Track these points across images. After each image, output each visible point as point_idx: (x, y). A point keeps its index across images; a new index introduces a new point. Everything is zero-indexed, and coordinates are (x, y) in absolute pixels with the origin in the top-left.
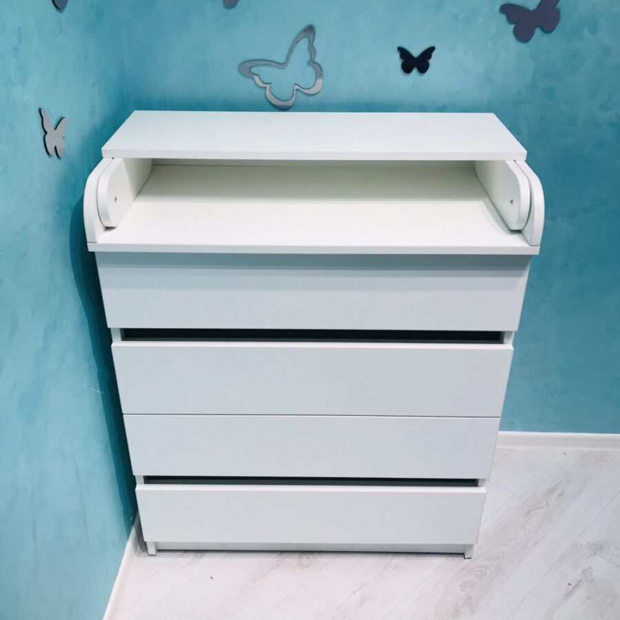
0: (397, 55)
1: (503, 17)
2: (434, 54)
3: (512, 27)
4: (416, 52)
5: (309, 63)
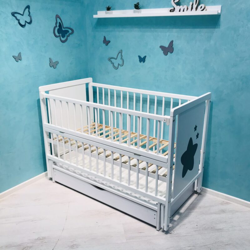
2: (146, 57)
5: (121, 59)
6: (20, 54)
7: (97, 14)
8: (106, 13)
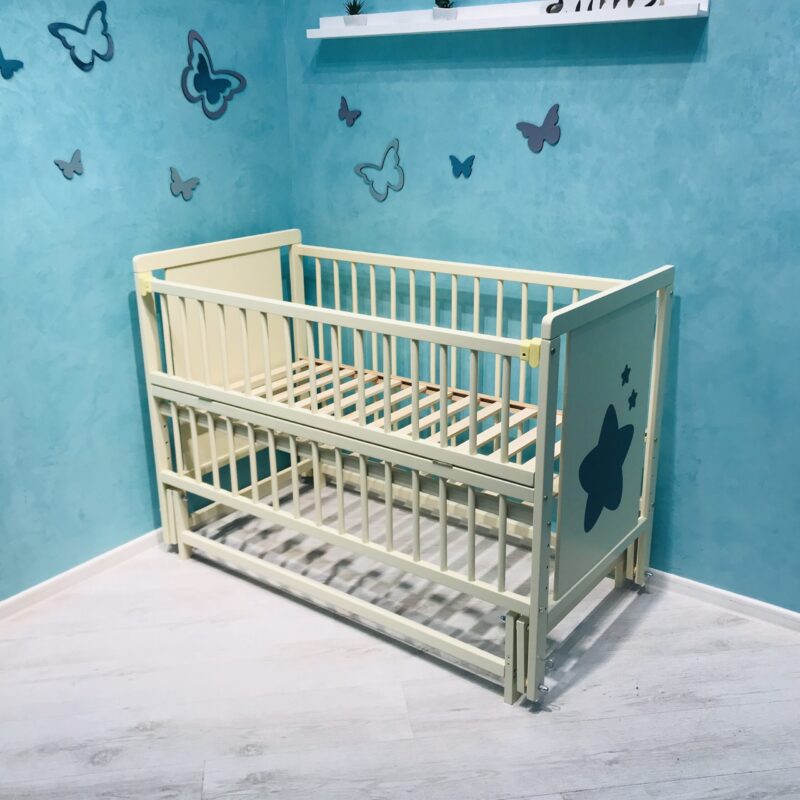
0: (449, 162)
1: (519, 133)
2: (475, 161)
3: (527, 140)
4: (462, 159)
5: (395, 168)
6: (77, 154)
7: (318, 27)
8: (347, 23)
